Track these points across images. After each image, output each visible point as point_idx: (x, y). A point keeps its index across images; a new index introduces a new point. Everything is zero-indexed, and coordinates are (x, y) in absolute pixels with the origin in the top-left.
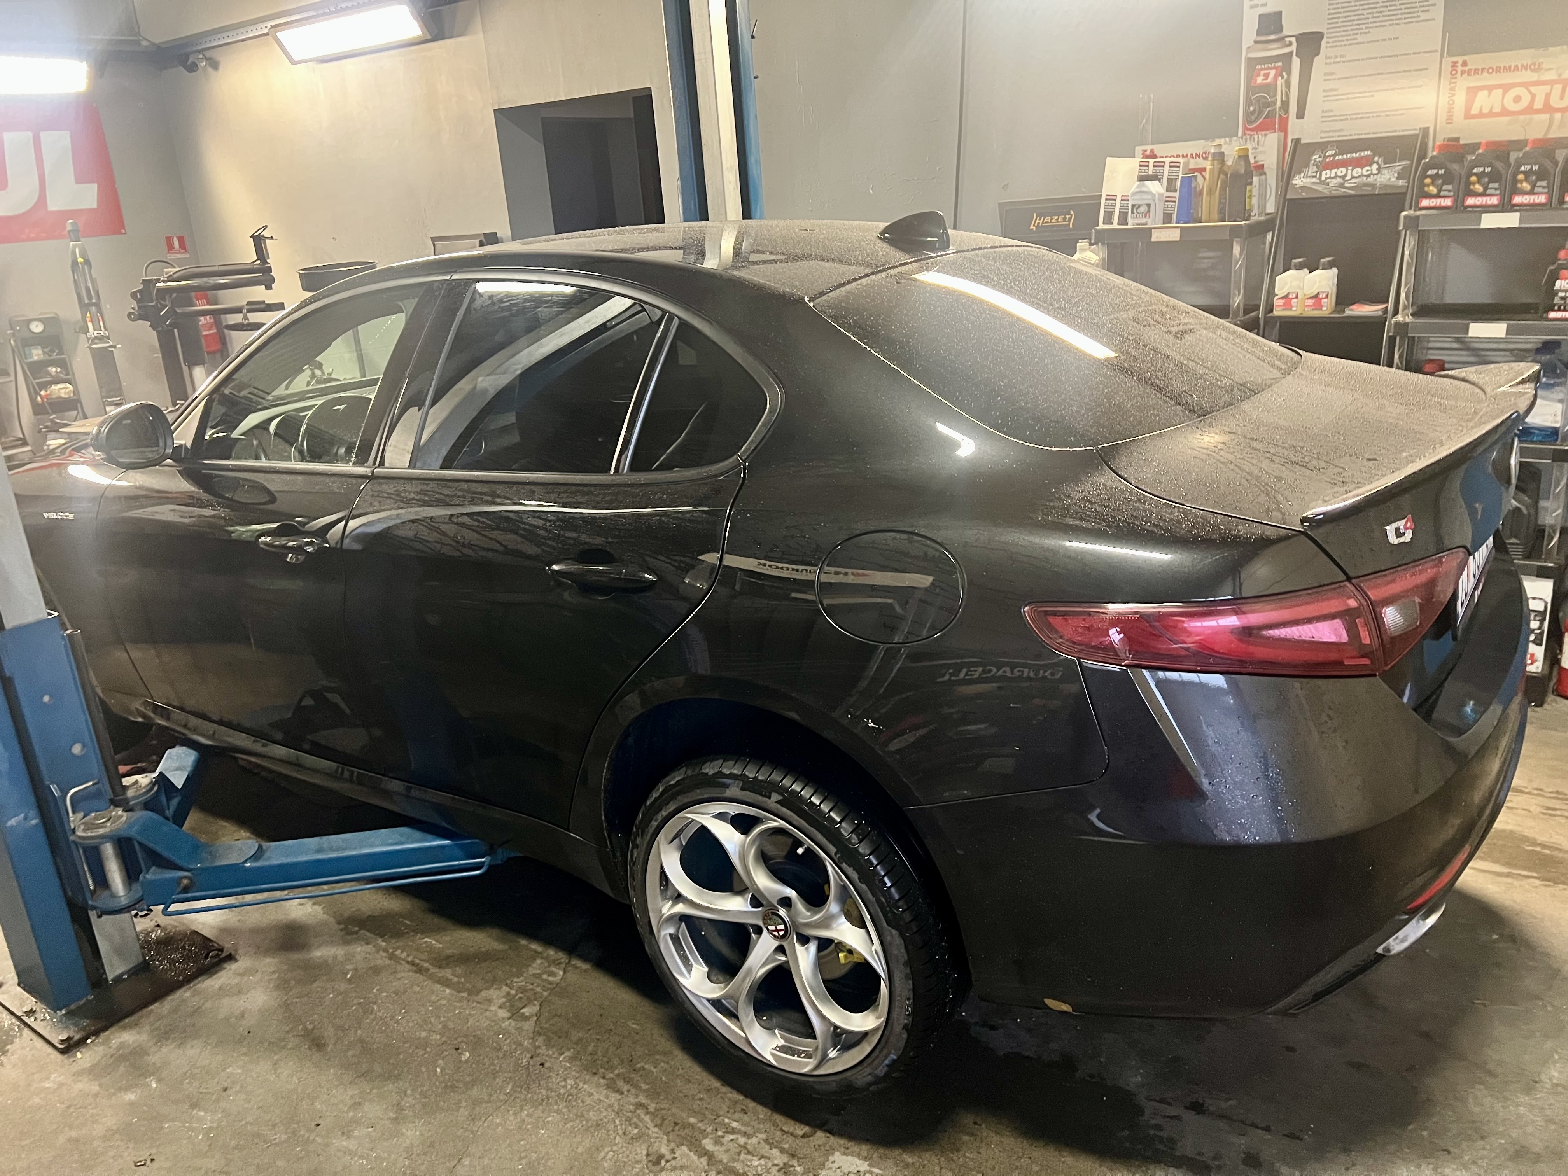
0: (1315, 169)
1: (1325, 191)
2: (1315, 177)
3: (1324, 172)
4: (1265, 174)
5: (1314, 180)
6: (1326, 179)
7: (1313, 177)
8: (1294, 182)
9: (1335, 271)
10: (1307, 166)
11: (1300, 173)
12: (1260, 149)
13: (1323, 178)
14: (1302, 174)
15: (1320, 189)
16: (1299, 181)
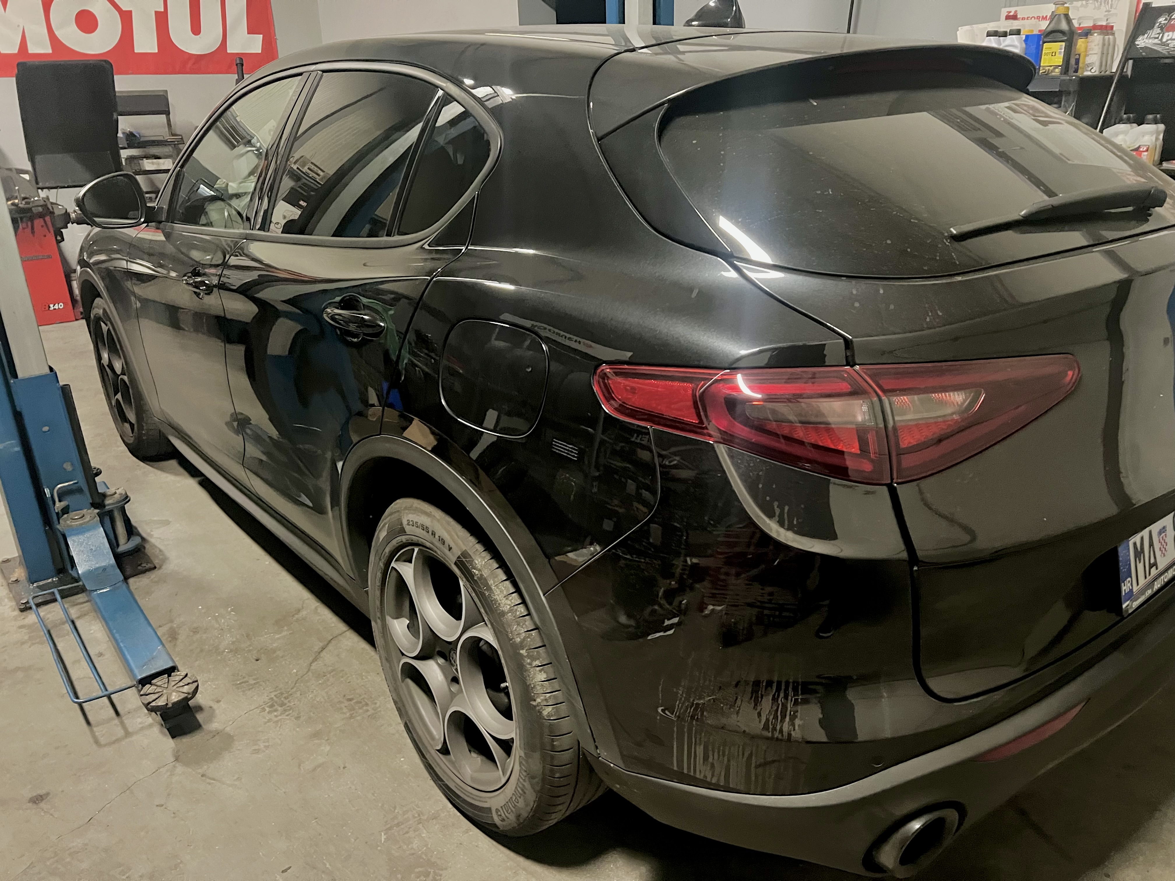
0: (1159, 31)
1: (1164, 52)
2: (1158, 38)
3: (1166, 34)
4: (1113, 34)
5: (1156, 41)
6: (1167, 40)
7: (1156, 38)
8: (1137, 43)
9: (1162, 127)
10: (1152, 27)
11: (1144, 35)
12: (1113, 11)
13: (1164, 40)
14: (1146, 35)
15: (1159, 49)
16: (1142, 42)
